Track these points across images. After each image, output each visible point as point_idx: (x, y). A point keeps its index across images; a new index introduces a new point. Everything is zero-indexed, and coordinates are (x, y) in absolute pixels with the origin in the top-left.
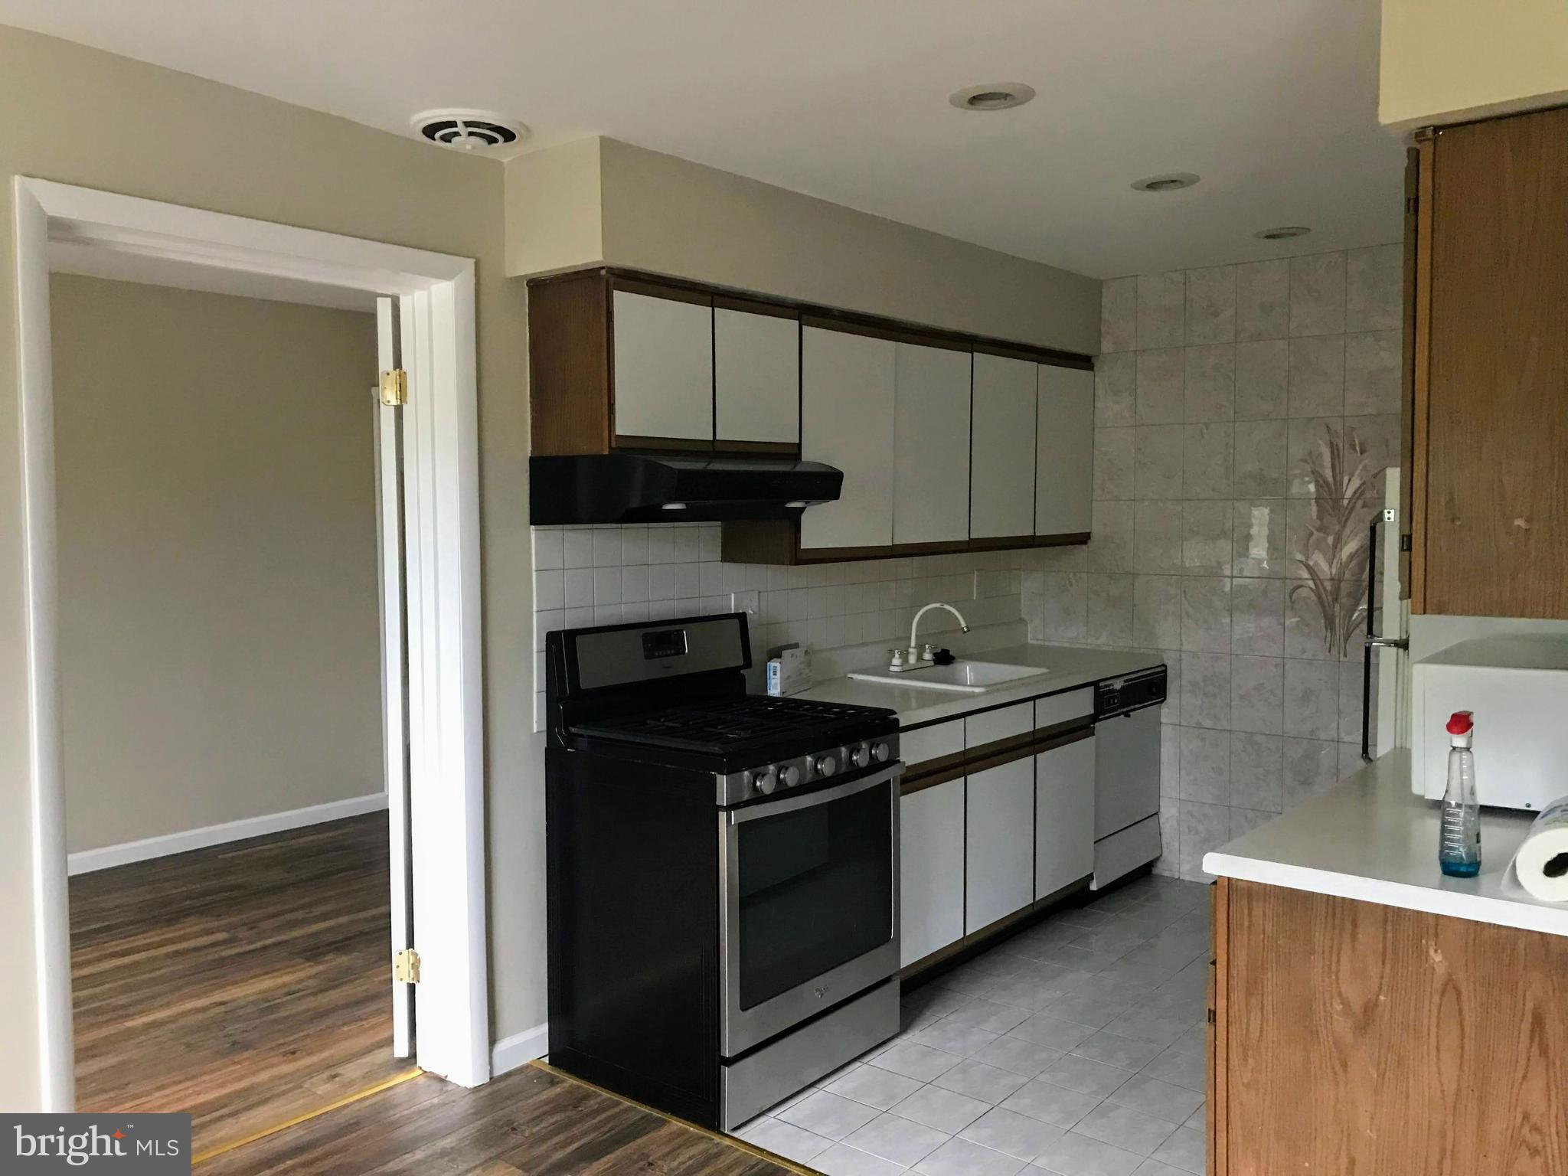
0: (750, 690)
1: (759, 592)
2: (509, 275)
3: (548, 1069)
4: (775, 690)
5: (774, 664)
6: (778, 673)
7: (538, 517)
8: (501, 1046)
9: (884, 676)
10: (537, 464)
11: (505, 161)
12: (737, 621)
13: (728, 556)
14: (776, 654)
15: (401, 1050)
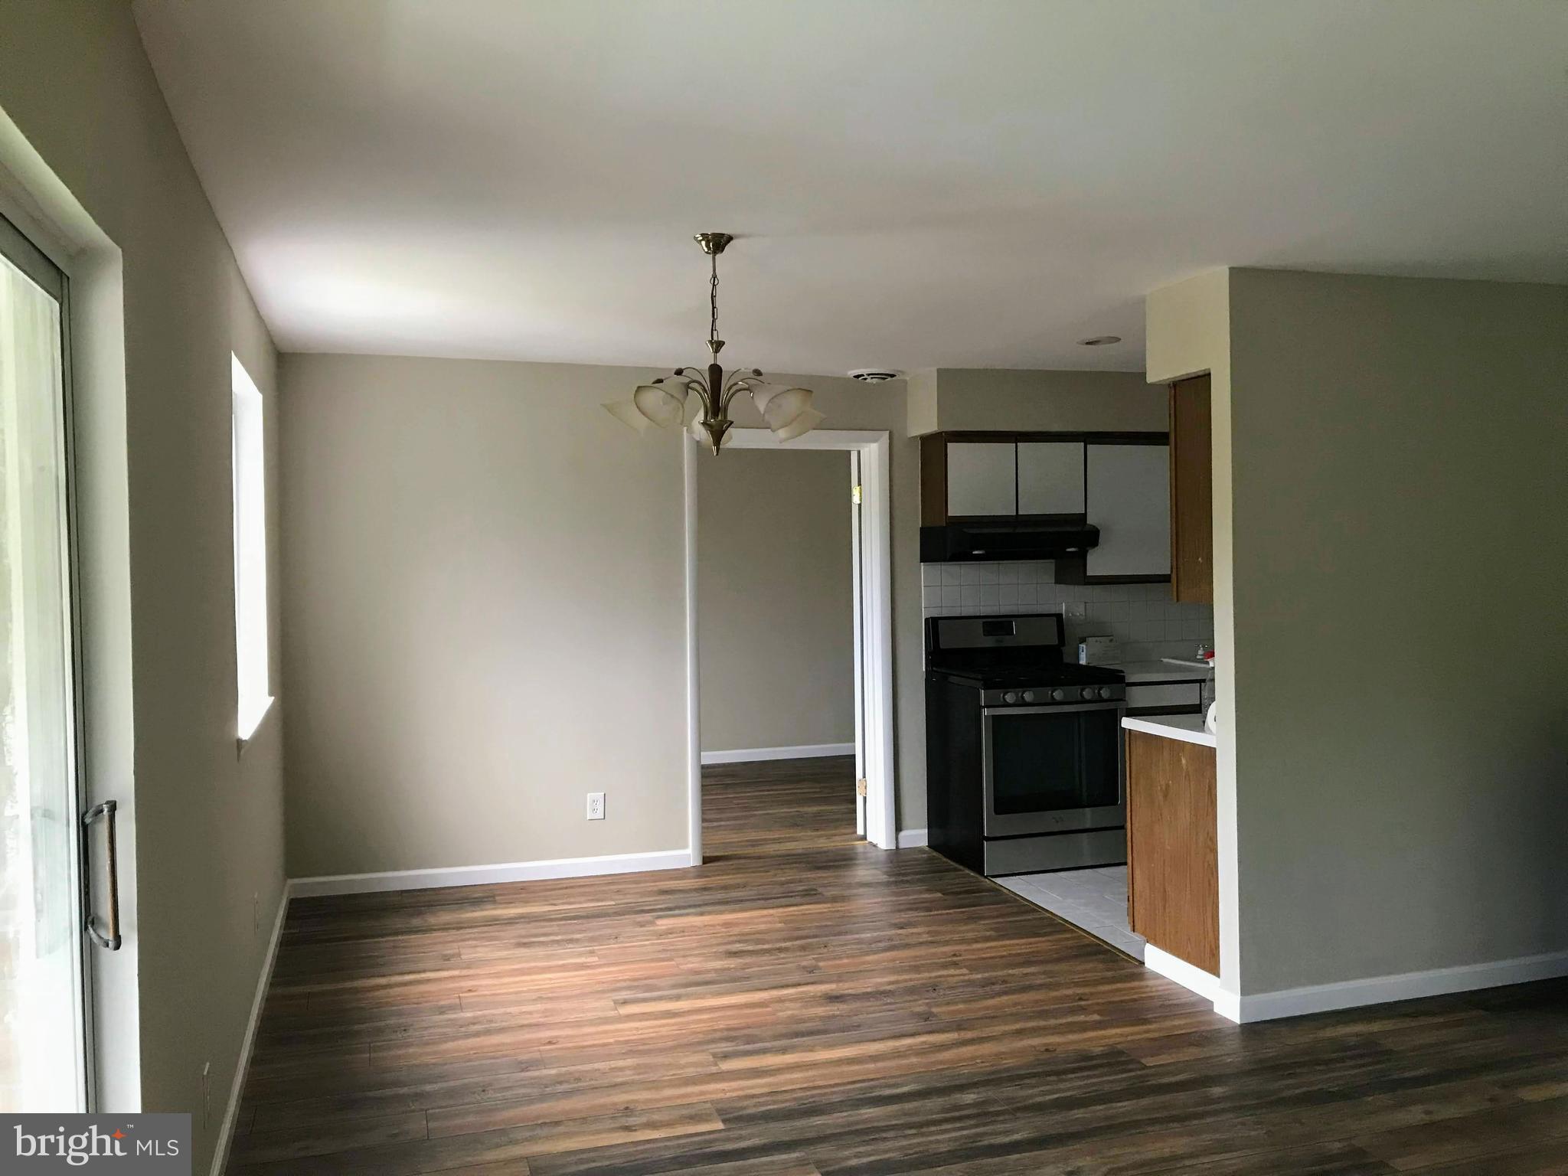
0: (1067, 659)
1: (1085, 603)
2: (909, 436)
3: (927, 849)
4: (1083, 662)
5: (1083, 646)
6: (1085, 650)
7: (924, 559)
8: (902, 834)
9: (1193, 661)
10: (924, 532)
11: (908, 379)
12: (1055, 619)
13: (1059, 581)
14: (1083, 640)
15: (860, 831)
